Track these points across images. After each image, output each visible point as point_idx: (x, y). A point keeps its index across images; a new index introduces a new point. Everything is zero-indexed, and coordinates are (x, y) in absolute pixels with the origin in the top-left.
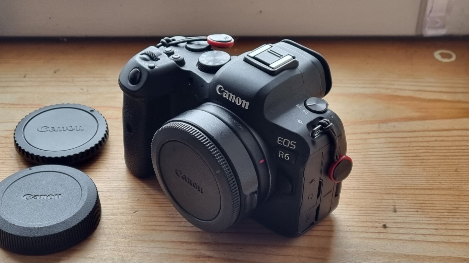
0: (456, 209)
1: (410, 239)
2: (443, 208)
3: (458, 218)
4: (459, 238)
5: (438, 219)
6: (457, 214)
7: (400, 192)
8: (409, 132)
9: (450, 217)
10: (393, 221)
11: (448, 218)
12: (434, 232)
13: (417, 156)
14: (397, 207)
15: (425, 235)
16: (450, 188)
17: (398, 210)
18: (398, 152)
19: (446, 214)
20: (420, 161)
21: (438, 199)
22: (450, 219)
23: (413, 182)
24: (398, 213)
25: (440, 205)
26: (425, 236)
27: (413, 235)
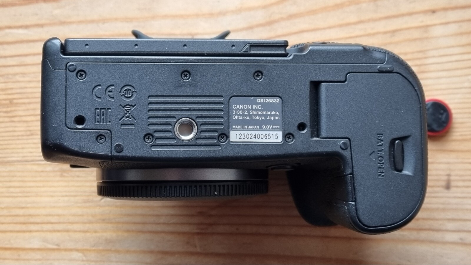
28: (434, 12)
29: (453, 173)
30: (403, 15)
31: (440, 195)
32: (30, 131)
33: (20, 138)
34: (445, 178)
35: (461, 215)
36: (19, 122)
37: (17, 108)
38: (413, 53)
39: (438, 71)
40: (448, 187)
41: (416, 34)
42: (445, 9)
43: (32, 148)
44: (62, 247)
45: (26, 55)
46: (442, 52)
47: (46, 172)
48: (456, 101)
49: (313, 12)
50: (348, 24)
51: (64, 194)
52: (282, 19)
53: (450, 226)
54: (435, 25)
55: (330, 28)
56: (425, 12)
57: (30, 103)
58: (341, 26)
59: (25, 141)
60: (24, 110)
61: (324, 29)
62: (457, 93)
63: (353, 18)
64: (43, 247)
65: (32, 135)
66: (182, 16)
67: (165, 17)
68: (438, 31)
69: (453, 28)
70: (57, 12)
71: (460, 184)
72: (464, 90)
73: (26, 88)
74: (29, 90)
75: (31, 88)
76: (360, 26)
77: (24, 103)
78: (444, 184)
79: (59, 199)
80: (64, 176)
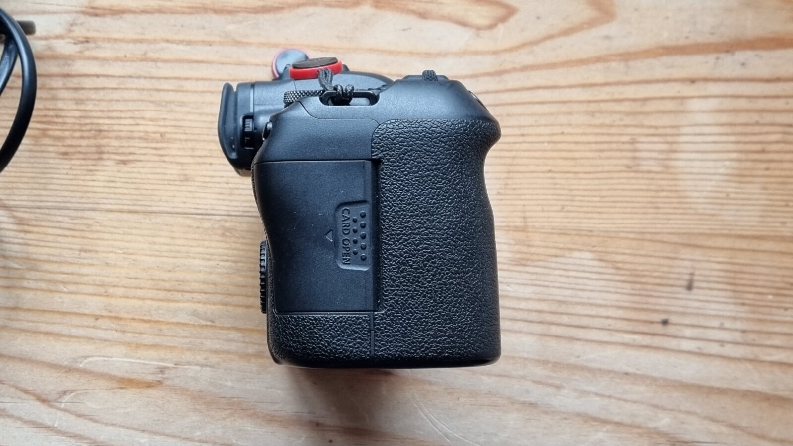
1: (697, 351)
2: (769, 284)
3: (786, 309)
4: (773, 351)
5: (754, 309)
6: (787, 299)
7: (709, 243)
8: (768, 81)
9: (775, 304)
10: (681, 310)
11: (771, 307)
12: (738, 336)
13: (763, 151)
14: (696, 278)
15: (722, 343)
17: (696, 284)
18: (732, 138)
19: (771, 297)
20: (764, 165)
21: (767, 263)
22: (773, 309)
23: (738, 218)
24: (695, 291)
25: (766, 278)
26: (722, 346)
27: (703, 342)
28: (693, 81)
29: (697, 272)
30: (658, 81)
31: (680, 296)
32: (186, 175)
33: (171, 183)
34: (687, 277)
35: (702, 321)
36: (171, 162)
37: (170, 145)
38: (664, 127)
39: (692, 152)
40: (690, 287)
41: (669, 105)
42: (706, 80)
43: (187, 197)
44: (217, 324)
45: (187, 79)
46: (698, 130)
47: (203, 228)
48: (709, 189)
49: (552, 66)
50: (592, 85)
51: (225, 258)
52: (515, 70)
53: (688, 332)
54: (693, 97)
55: (571, 87)
56: (683, 81)
57: (187, 140)
58: (583, 86)
59: (178, 188)
60: (179, 149)
61: (564, 87)
62: (711, 180)
63: (599, 78)
64: (192, 322)
65: (187, 180)
66: (391, 52)
67: (371, 50)
68: (695, 105)
69: (712, 104)
70: (231, 27)
71: (704, 285)
72: (717, 177)
73: (184, 120)
74: (187, 124)
75: (190, 121)
76: (607, 89)
77: (181, 140)
78: (685, 283)
79: (218, 265)
80: (227, 236)
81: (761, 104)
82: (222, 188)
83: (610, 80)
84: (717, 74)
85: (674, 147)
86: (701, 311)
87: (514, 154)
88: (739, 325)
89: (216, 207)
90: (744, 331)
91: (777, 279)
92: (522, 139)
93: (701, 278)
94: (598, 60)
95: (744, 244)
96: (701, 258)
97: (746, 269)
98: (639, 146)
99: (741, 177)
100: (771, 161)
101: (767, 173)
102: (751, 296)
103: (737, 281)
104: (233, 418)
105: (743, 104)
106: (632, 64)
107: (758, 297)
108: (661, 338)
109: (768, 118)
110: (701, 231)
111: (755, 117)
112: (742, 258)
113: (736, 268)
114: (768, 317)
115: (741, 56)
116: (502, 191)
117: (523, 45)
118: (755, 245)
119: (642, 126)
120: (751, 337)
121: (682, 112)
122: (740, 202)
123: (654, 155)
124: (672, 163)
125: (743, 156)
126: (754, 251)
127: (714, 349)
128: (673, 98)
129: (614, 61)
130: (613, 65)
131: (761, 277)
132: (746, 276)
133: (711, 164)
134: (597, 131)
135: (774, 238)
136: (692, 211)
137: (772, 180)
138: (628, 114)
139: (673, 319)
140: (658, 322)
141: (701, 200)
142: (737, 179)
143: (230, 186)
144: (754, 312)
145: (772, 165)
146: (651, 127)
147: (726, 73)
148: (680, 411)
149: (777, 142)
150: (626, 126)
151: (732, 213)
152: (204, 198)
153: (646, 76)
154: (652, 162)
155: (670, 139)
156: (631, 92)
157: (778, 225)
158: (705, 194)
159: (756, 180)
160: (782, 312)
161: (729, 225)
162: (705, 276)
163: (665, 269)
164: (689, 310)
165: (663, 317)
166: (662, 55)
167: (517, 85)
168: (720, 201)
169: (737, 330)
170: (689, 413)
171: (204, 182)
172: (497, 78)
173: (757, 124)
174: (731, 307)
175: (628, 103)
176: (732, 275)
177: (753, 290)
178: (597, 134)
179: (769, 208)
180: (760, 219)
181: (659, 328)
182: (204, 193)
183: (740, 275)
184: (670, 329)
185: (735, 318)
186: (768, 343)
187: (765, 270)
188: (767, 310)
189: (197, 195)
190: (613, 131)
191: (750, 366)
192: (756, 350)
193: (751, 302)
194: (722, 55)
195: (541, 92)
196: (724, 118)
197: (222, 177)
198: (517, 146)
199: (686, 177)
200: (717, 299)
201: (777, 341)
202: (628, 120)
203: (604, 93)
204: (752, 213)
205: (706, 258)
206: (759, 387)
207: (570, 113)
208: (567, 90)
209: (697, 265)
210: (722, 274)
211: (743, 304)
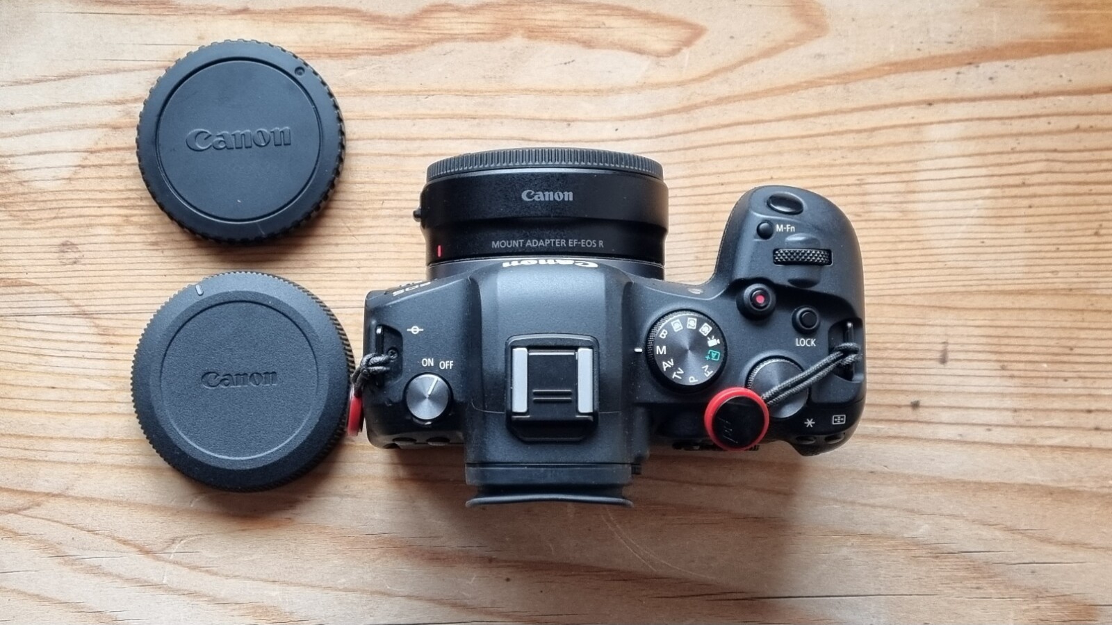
0: (1068, 351)
1: (958, 438)
2: (1043, 349)
3: (1066, 379)
4: (1053, 432)
5: (1027, 381)
6: (1066, 367)
7: (966, 303)
8: (1023, 97)
9: (1051, 374)
10: (935, 388)
11: (1047, 378)
12: (1008, 417)
13: (1024, 184)
14: (950, 347)
15: (989, 426)
16: (1071, 290)
17: (951, 356)
18: (984, 171)
19: (1045, 365)
20: (1026, 202)
21: (1037, 324)
22: (1049, 381)
23: (998, 270)
24: (949, 364)
25: (1038, 342)
26: (989, 430)
27: (966, 428)
81: (1017, 126)
82: (353, 274)
83: (827, 109)
84: (959, 93)
85: (912, 186)
86: (960, 389)
87: (713, 207)
88: (1009, 403)
89: (347, 298)
90: (1015, 410)
91: (1052, 343)
92: (721, 189)
93: (957, 347)
94: (811, 84)
95: (1007, 302)
96: (956, 322)
97: (1012, 332)
98: (869, 188)
99: (998, 218)
100: (1034, 196)
101: (1031, 211)
102: (1021, 366)
103: (1004, 349)
104: (384, 559)
105: (994, 127)
106: (851, 86)
107: (1029, 366)
108: (911, 425)
109: (1027, 143)
110: (954, 289)
111: (1011, 143)
112: (1006, 319)
113: (1000, 332)
114: (1045, 391)
115: (987, 68)
116: (701, 255)
117: (716, 72)
118: (1022, 301)
119: (870, 164)
120: (1024, 417)
121: (919, 142)
122: (999, 250)
123: (888, 198)
124: (910, 207)
125: (998, 192)
126: (1021, 309)
127: (980, 434)
128: (906, 126)
129: (830, 84)
130: (829, 89)
131: (1032, 342)
132: (1013, 341)
133: (959, 205)
134: (815, 172)
135: (1044, 292)
136: (940, 265)
137: (1038, 220)
138: (852, 149)
139: (924, 400)
140: (906, 406)
141: (950, 251)
142: (994, 221)
143: (363, 270)
144: (1025, 386)
145: (1036, 201)
146: (882, 163)
147: (970, 91)
148: (941, 515)
149: (1041, 172)
150: (849, 164)
151: (990, 263)
152: (331, 288)
153: (872, 100)
154: (885, 207)
155: (905, 177)
156: (853, 121)
157: (1049, 275)
158: (954, 243)
159: (1018, 221)
160: (1061, 382)
161: (987, 279)
162: (963, 344)
163: (912, 339)
164: (944, 389)
165: (913, 398)
166: (889, 73)
167: (711, 122)
168: (973, 250)
169: (1007, 409)
170: (953, 516)
171: (330, 268)
172: (685, 116)
173: (1013, 151)
174: (998, 381)
175: (851, 136)
176: (995, 341)
177: (1023, 358)
178: (814, 177)
179: (1037, 255)
180: (1026, 269)
181: (908, 413)
182: (330, 281)
183: (1006, 341)
184: (923, 414)
185: (1003, 395)
186: (1046, 423)
187: (1036, 333)
188: (1042, 382)
189: (324, 284)
190: (833, 171)
191: (1025, 453)
192: (1032, 432)
193: (1022, 373)
194: (964, 69)
195: (741, 129)
196: (972, 147)
197: (352, 260)
198: (717, 198)
199: (929, 223)
200: (978, 373)
201: (1057, 420)
202: (852, 158)
203: (819, 125)
204: (1014, 263)
205: (961, 322)
206: (1039, 478)
207: (780, 153)
208: (774, 125)
209: (950, 331)
210: (984, 340)
211: (1012, 377)
